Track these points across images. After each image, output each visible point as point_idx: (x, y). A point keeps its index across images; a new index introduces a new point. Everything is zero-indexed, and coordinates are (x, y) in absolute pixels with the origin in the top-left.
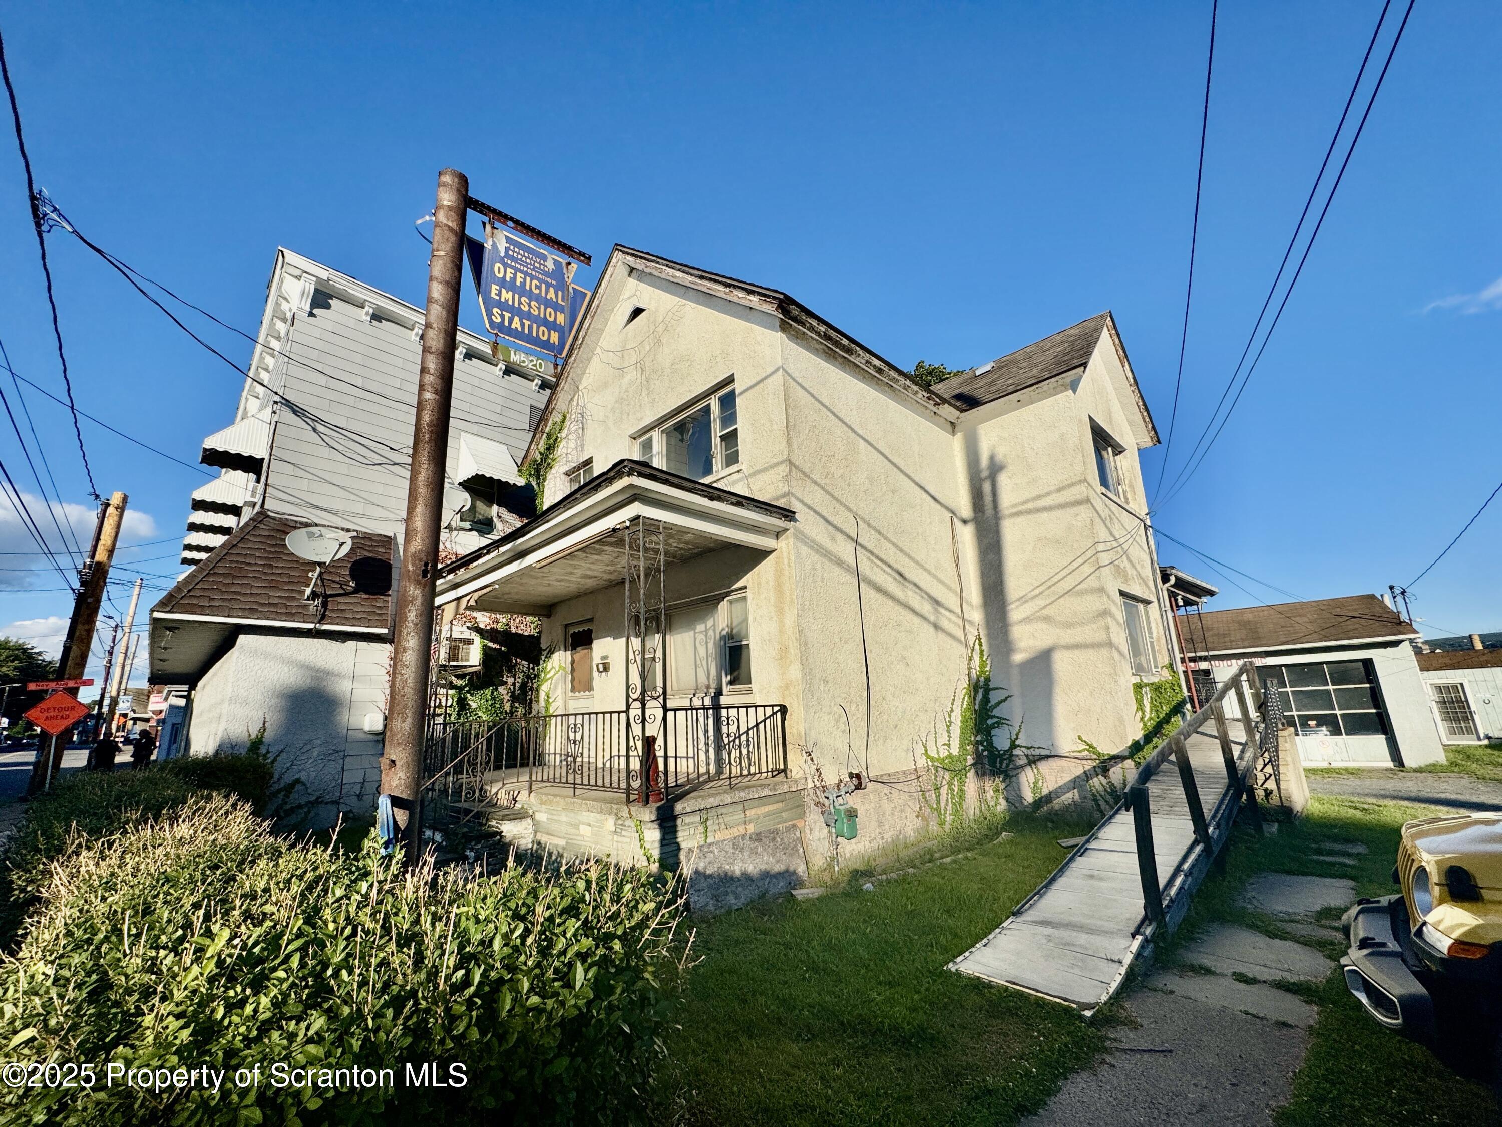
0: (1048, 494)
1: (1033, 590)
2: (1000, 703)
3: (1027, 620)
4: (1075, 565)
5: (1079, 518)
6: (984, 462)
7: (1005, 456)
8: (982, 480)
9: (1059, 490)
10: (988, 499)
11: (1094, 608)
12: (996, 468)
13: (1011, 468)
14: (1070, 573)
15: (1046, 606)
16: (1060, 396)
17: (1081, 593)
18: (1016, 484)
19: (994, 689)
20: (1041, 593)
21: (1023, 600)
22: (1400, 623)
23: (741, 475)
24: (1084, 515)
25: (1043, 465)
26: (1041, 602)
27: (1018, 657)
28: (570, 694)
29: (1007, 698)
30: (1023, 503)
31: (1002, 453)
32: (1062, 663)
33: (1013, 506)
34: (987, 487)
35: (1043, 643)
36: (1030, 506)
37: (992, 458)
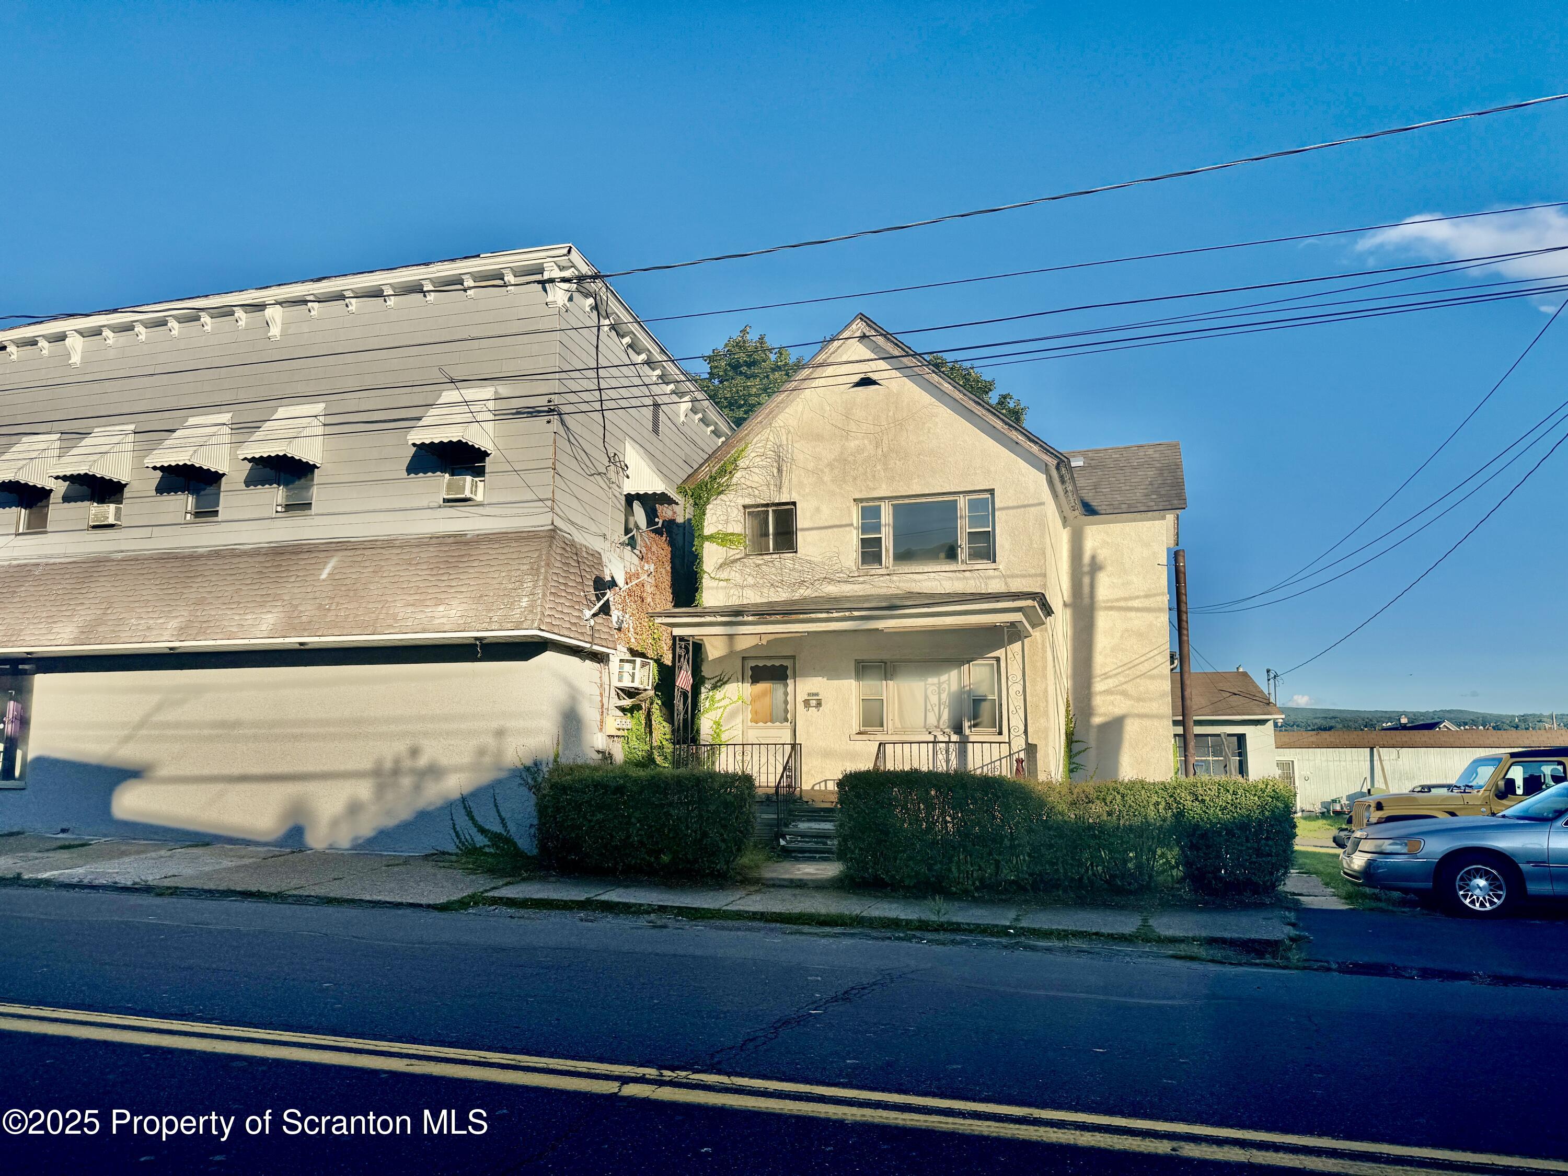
0: (1137, 597)
1: (1117, 668)
2: (1079, 753)
3: (1108, 692)
4: (1152, 654)
5: (1159, 620)
6: (1086, 559)
7: (1105, 558)
8: (1083, 574)
9: (1147, 596)
10: (1086, 589)
11: (1162, 689)
12: (1095, 567)
13: (1109, 568)
14: (1147, 660)
15: (1126, 682)
16: (1157, 522)
17: (1153, 678)
18: (1113, 583)
19: (1076, 742)
20: (1122, 672)
21: (1106, 676)
22: (1269, 704)
23: (997, 573)
24: (1162, 618)
25: (1136, 573)
26: (1122, 679)
27: (1097, 720)
28: (750, 724)
29: (1086, 749)
30: (1117, 600)
31: (1102, 554)
32: (1131, 729)
33: (1108, 601)
34: (1086, 580)
35: (1118, 711)
36: (1122, 604)
37: (1093, 558)
